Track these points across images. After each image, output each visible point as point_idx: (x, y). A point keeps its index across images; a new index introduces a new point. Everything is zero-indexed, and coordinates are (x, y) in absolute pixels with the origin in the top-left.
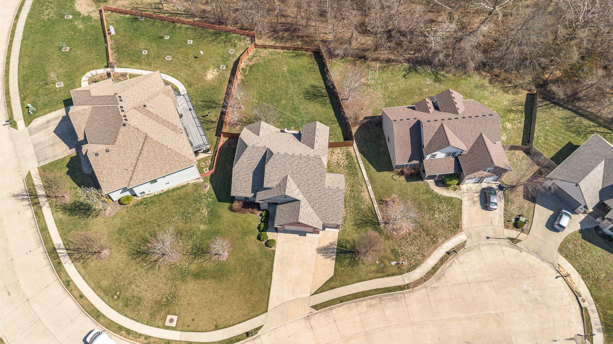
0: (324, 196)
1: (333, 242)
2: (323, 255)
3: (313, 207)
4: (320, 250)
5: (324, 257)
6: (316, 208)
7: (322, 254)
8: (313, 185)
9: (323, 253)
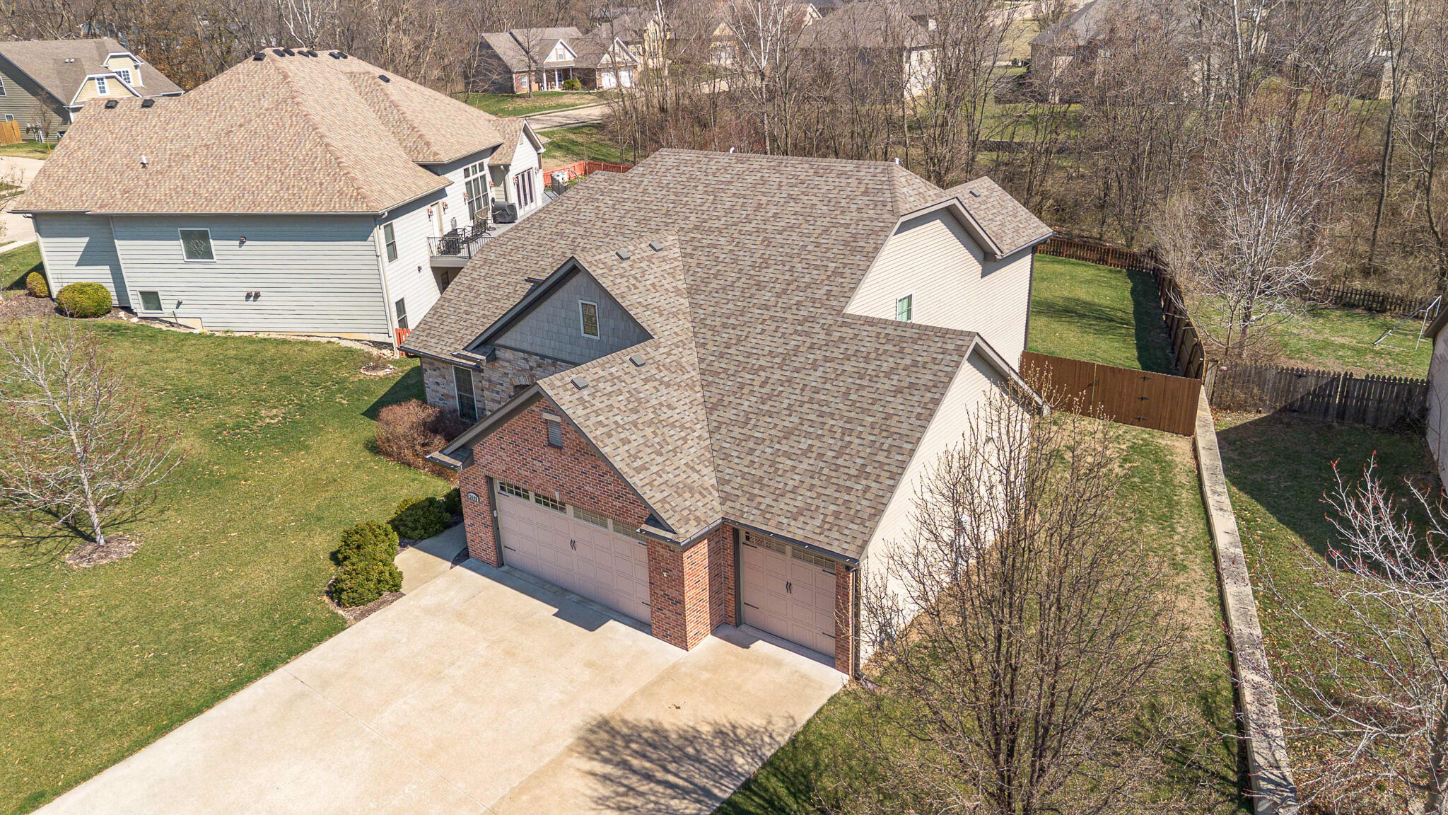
0: (819, 355)
1: (752, 732)
2: (606, 778)
3: (711, 409)
4: (613, 732)
5: (605, 791)
6: (731, 413)
7: (608, 769)
8: (778, 288)
9: (625, 765)
